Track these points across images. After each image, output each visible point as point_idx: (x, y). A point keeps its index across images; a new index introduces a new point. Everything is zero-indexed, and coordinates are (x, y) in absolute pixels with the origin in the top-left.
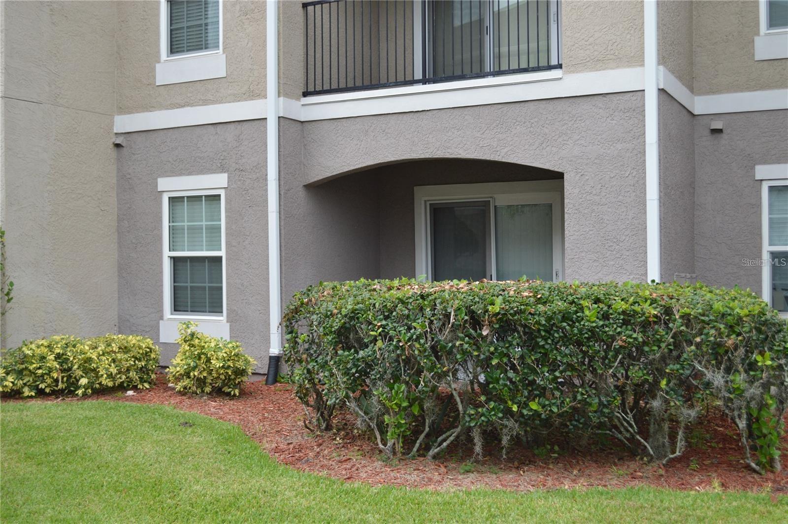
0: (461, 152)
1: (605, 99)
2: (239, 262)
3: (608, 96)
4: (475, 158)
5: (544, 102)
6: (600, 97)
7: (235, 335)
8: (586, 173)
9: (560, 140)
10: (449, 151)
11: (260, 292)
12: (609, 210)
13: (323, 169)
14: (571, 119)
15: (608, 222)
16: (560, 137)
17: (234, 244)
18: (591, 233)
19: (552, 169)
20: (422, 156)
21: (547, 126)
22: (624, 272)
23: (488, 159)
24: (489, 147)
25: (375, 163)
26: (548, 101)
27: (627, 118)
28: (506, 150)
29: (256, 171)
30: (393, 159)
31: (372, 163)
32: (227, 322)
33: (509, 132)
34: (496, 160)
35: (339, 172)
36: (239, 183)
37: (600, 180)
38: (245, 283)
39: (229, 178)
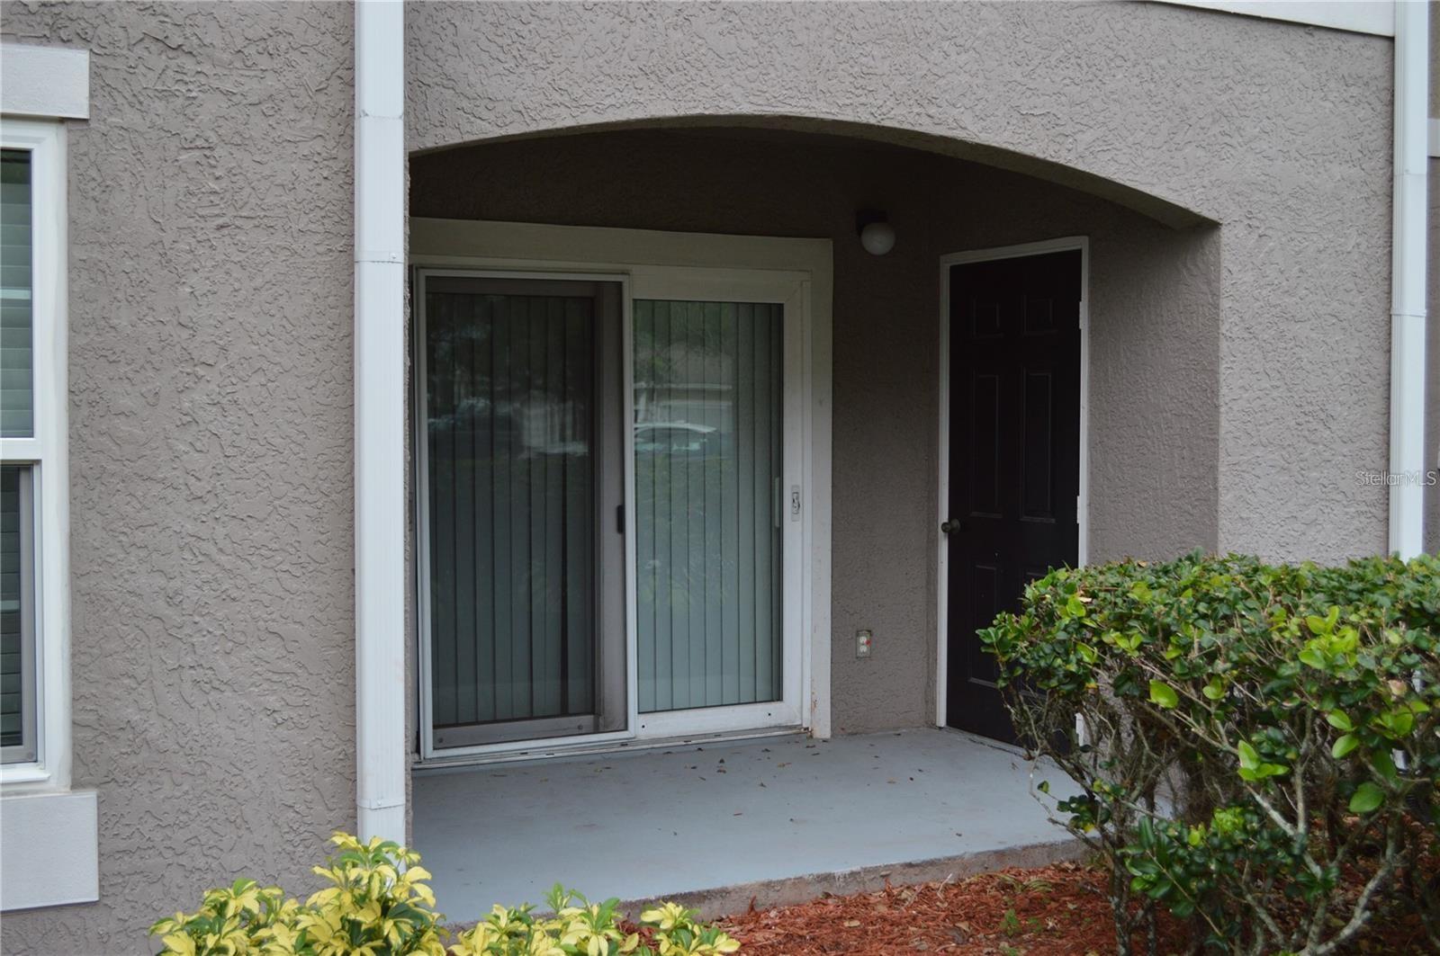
0: (967, 120)
1: (1310, 39)
2: (156, 489)
3: (1318, 34)
4: (1004, 146)
5: (1182, 15)
6: (1301, 32)
7: (123, 845)
8: (1269, 232)
9: (1216, 130)
10: (933, 110)
11: (274, 627)
12: (1313, 335)
13: (465, 104)
14: (1239, 77)
15: (1309, 367)
16: (1214, 122)
17: (126, 403)
18: (1275, 394)
19: (1196, 210)
20: (848, 116)
21: (1185, 84)
22: (1340, 497)
23: (1040, 155)
24: (1045, 121)
25: (681, 113)
26: (1192, 15)
27: (1352, 101)
28: (1088, 137)
29: (264, 62)
30: (746, 108)
31: (670, 113)
32: (76, 785)
33: (1097, 82)
34: (1062, 162)
35: (533, 128)
36: (159, 106)
37: (1298, 253)
38: (189, 591)
39: (96, 73)
